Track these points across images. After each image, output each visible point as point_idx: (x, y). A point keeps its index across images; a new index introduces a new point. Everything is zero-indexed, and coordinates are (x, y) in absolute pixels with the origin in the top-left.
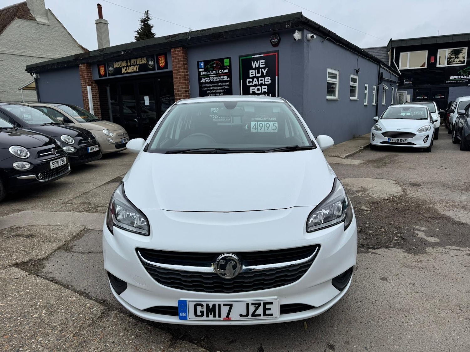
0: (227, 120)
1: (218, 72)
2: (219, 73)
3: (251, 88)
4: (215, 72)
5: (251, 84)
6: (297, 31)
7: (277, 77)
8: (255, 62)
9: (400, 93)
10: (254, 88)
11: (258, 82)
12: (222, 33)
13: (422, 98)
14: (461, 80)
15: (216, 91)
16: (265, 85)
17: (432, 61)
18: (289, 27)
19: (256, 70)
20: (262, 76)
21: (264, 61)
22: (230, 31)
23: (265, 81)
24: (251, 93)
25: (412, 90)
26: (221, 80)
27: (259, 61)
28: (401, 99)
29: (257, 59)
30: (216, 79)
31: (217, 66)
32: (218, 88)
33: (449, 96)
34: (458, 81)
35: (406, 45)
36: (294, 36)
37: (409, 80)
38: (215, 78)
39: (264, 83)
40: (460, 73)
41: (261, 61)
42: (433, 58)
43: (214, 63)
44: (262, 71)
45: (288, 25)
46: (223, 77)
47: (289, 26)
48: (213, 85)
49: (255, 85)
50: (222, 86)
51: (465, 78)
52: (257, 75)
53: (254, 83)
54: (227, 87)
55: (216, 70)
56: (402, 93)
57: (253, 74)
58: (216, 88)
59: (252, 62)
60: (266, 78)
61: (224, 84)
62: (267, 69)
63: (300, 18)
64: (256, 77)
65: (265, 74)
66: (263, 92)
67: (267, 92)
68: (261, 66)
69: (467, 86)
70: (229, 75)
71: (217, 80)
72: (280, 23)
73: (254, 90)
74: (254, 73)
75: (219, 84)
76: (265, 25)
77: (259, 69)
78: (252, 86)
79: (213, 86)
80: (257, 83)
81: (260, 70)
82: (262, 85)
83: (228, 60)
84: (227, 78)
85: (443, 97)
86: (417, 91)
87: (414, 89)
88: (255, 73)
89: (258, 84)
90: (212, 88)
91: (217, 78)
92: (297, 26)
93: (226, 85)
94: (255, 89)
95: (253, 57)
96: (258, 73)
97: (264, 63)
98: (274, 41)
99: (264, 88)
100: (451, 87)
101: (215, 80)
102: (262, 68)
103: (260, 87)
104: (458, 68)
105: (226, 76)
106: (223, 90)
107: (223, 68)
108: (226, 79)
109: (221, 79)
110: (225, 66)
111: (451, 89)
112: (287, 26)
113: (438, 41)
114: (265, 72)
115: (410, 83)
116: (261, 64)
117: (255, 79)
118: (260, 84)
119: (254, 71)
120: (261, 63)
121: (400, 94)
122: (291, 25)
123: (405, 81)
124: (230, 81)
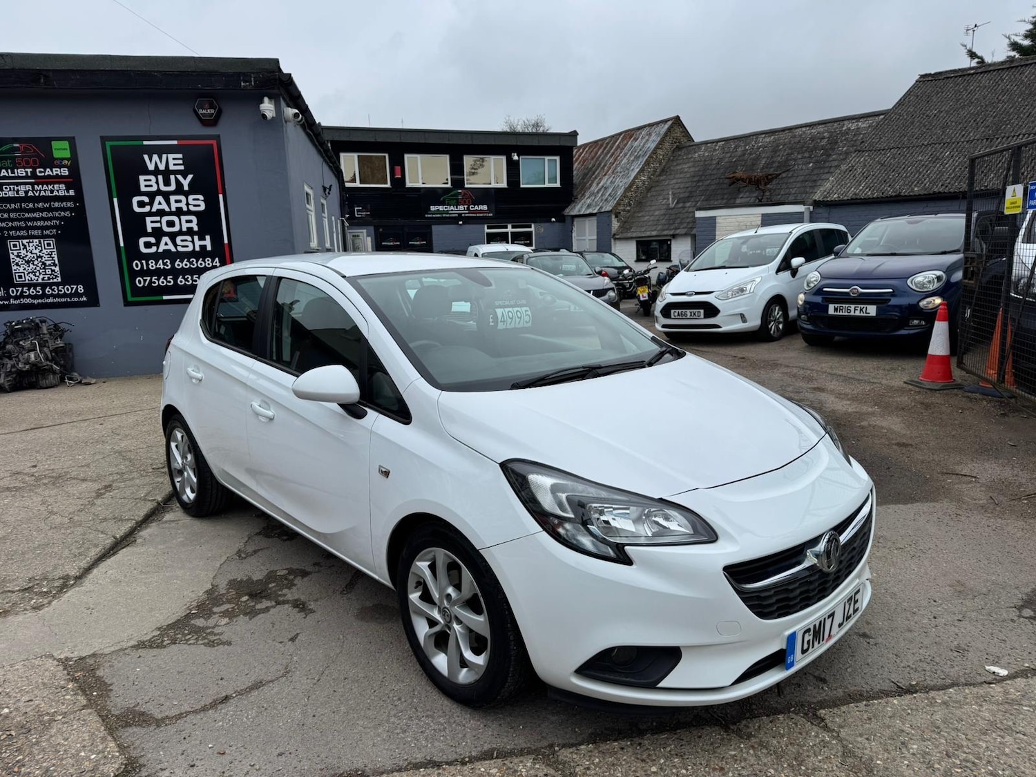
0: (76, 299)
1: (34, 173)
2: (34, 175)
3: (148, 219)
4: (21, 172)
5: (147, 209)
6: (266, 99)
7: (221, 197)
8: (155, 157)
9: (354, 234)
10: (158, 218)
11: (169, 204)
12: (44, 73)
13: (392, 243)
14: (447, 212)
15: (30, 224)
16: (189, 213)
17: (398, 176)
18: (248, 88)
19: (160, 177)
20: (179, 190)
21: (180, 156)
22: (73, 71)
23: (188, 204)
24: (149, 230)
25: (372, 228)
26: (43, 193)
27: (164, 156)
28: (356, 245)
29: (161, 151)
30: (26, 192)
31: (26, 157)
32: (36, 215)
33: (434, 242)
34: (444, 215)
35: (348, 139)
36: (261, 109)
37: (365, 209)
38: (22, 188)
39: (185, 209)
40: (444, 200)
41: (171, 156)
42: (398, 168)
43: (17, 149)
44: (177, 180)
45: (245, 82)
46: (50, 187)
47: (247, 84)
48: (17, 206)
49: (161, 213)
50: (50, 210)
51: (452, 210)
52: (163, 188)
53: (156, 207)
54: (67, 214)
55: (24, 168)
56: (356, 234)
57: (151, 186)
58: (27, 215)
59: (146, 157)
60: (191, 197)
61: (57, 205)
62: (190, 177)
63: (274, 72)
64: (159, 192)
65: (186, 188)
66: (184, 229)
67: (196, 228)
68: (172, 167)
69: (458, 224)
70: (74, 181)
71: (30, 194)
72: (223, 74)
73: (158, 225)
74: (153, 182)
75: (40, 205)
76: (182, 74)
77: (167, 173)
78: (150, 214)
79: (15, 210)
80: (165, 207)
81: (172, 177)
82: (179, 212)
83: (66, 144)
84: (68, 189)
85: (425, 242)
86: (381, 230)
87: (375, 226)
88: (157, 183)
89: (167, 209)
90: (13, 215)
91: (29, 187)
92: (270, 89)
93: (64, 209)
94: (160, 222)
95: (145, 143)
96: (167, 183)
97: (181, 162)
98: (204, 112)
99: (189, 221)
100: (436, 226)
101: (22, 194)
102: (175, 172)
103: (175, 219)
104: (440, 191)
105: (63, 187)
106: (53, 223)
107: (51, 162)
108: (62, 193)
109: (44, 190)
110: (57, 159)
111: (434, 228)
112: (242, 84)
113: (402, 138)
114: (186, 183)
115: (366, 215)
116: (171, 162)
117: (159, 198)
118: (174, 209)
119: (152, 178)
120: (174, 161)
121: (353, 236)
122: (253, 83)
123: (358, 211)
124: (79, 197)
